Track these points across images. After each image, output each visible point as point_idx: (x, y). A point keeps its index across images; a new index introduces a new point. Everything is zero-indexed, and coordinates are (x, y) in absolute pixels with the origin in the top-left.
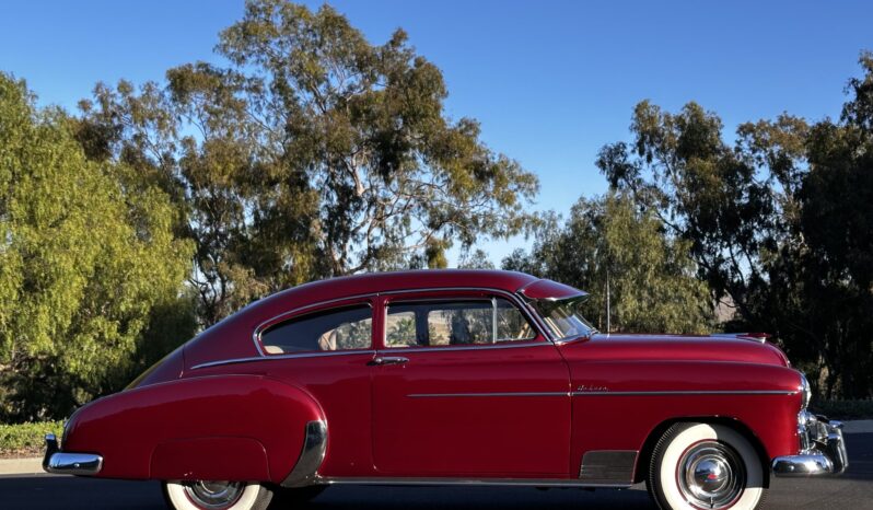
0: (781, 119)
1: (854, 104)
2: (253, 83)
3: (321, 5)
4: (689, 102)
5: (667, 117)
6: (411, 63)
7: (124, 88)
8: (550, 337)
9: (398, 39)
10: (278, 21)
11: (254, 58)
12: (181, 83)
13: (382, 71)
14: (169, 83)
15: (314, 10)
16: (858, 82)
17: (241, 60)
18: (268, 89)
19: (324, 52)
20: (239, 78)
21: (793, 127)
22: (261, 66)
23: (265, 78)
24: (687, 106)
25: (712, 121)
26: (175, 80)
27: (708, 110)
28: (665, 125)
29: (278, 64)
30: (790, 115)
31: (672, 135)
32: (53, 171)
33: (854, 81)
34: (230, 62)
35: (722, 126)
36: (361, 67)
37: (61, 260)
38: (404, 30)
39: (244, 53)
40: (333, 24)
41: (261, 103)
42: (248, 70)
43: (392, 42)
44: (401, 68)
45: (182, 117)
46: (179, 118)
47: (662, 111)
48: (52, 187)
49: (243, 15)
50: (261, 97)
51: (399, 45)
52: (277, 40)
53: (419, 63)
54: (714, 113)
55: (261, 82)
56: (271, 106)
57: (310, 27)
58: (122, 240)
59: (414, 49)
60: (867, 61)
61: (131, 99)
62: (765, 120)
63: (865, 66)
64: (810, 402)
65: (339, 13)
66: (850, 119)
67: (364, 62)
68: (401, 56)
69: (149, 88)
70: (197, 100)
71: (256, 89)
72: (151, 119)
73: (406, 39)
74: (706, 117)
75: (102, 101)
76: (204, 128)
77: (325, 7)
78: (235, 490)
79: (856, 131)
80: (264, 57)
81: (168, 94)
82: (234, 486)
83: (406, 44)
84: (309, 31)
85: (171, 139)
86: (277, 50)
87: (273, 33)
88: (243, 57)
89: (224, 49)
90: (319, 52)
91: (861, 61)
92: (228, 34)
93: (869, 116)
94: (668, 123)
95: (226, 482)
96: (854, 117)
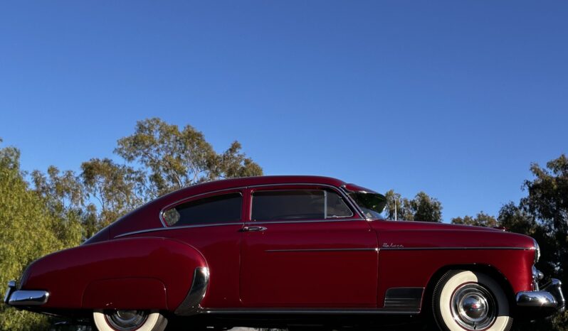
0: (479, 216)
1: (527, 200)
2: (138, 175)
3: (186, 126)
4: (419, 192)
5: (406, 201)
6: (242, 164)
7: (52, 171)
8: (363, 216)
9: (235, 147)
10: (157, 136)
11: (140, 157)
12: (90, 171)
13: (223, 167)
14: (82, 171)
15: (181, 129)
16: (530, 183)
17: (131, 159)
18: (148, 179)
19: (186, 156)
20: (130, 171)
21: (487, 222)
22: (144, 165)
23: (146, 172)
24: (418, 195)
25: (435, 204)
26: (87, 169)
27: (432, 197)
28: (405, 206)
29: (155, 165)
30: (485, 214)
31: (409, 213)
32: (7, 189)
33: (528, 183)
34: (123, 160)
35: (441, 208)
36: (209, 166)
37: (8, 247)
38: (239, 142)
39: (133, 154)
40: (192, 137)
41: (142, 188)
42: (136, 165)
43: (231, 150)
44: (236, 165)
45: (90, 194)
46: (88, 195)
47: (402, 197)
48: (6, 200)
49: (135, 131)
50: (143, 184)
51: (235, 151)
52: (156, 149)
53: (247, 162)
54: (435, 199)
55: (143, 175)
56: (148, 191)
57: (178, 138)
58: (49, 241)
59: (245, 154)
60: (535, 169)
61: (56, 179)
62: (469, 216)
63: (534, 172)
64: (540, 258)
65: (197, 130)
66: (525, 209)
67: (211, 163)
68: (236, 159)
69: (69, 174)
70: (100, 181)
71: (140, 179)
72: (68, 193)
73: (240, 148)
74: (431, 202)
75: (37, 182)
76: (103, 199)
77: (188, 127)
78: (141, 318)
79: (529, 217)
80: (146, 159)
81: (82, 179)
82: (140, 315)
83: (240, 152)
84: (177, 141)
85: (80, 206)
86: (155, 154)
87: (153, 143)
88: (132, 157)
89: (120, 151)
90: (183, 157)
91: (531, 169)
92: (123, 142)
93: (537, 207)
94: (406, 205)
95: (135, 311)
96: (528, 207)
